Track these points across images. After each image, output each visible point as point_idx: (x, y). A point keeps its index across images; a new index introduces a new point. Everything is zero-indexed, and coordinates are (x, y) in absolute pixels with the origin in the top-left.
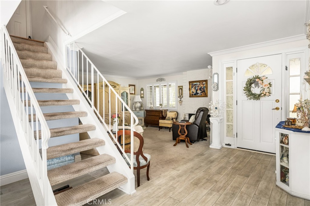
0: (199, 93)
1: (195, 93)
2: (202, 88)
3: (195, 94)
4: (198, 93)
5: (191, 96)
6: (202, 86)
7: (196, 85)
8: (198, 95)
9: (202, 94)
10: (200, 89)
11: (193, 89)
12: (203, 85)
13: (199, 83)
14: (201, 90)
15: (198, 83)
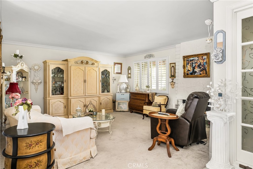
0: (198, 72)
1: (191, 71)
2: (202, 64)
3: (191, 74)
4: (196, 72)
5: (186, 75)
6: (202, 61)
7: (192, 60)
8: (196, 74)
9: (201, 73)
10: (199, 66)
11: (189, 66)
12: (204, 60)
13: (198, 57)
14: (201, 68)
15: (196, 58)
